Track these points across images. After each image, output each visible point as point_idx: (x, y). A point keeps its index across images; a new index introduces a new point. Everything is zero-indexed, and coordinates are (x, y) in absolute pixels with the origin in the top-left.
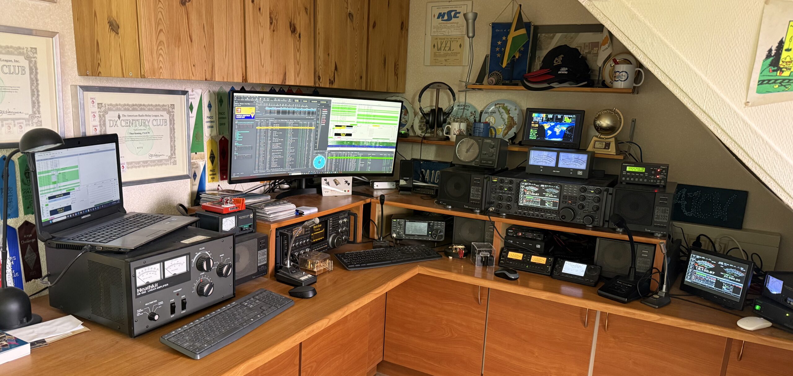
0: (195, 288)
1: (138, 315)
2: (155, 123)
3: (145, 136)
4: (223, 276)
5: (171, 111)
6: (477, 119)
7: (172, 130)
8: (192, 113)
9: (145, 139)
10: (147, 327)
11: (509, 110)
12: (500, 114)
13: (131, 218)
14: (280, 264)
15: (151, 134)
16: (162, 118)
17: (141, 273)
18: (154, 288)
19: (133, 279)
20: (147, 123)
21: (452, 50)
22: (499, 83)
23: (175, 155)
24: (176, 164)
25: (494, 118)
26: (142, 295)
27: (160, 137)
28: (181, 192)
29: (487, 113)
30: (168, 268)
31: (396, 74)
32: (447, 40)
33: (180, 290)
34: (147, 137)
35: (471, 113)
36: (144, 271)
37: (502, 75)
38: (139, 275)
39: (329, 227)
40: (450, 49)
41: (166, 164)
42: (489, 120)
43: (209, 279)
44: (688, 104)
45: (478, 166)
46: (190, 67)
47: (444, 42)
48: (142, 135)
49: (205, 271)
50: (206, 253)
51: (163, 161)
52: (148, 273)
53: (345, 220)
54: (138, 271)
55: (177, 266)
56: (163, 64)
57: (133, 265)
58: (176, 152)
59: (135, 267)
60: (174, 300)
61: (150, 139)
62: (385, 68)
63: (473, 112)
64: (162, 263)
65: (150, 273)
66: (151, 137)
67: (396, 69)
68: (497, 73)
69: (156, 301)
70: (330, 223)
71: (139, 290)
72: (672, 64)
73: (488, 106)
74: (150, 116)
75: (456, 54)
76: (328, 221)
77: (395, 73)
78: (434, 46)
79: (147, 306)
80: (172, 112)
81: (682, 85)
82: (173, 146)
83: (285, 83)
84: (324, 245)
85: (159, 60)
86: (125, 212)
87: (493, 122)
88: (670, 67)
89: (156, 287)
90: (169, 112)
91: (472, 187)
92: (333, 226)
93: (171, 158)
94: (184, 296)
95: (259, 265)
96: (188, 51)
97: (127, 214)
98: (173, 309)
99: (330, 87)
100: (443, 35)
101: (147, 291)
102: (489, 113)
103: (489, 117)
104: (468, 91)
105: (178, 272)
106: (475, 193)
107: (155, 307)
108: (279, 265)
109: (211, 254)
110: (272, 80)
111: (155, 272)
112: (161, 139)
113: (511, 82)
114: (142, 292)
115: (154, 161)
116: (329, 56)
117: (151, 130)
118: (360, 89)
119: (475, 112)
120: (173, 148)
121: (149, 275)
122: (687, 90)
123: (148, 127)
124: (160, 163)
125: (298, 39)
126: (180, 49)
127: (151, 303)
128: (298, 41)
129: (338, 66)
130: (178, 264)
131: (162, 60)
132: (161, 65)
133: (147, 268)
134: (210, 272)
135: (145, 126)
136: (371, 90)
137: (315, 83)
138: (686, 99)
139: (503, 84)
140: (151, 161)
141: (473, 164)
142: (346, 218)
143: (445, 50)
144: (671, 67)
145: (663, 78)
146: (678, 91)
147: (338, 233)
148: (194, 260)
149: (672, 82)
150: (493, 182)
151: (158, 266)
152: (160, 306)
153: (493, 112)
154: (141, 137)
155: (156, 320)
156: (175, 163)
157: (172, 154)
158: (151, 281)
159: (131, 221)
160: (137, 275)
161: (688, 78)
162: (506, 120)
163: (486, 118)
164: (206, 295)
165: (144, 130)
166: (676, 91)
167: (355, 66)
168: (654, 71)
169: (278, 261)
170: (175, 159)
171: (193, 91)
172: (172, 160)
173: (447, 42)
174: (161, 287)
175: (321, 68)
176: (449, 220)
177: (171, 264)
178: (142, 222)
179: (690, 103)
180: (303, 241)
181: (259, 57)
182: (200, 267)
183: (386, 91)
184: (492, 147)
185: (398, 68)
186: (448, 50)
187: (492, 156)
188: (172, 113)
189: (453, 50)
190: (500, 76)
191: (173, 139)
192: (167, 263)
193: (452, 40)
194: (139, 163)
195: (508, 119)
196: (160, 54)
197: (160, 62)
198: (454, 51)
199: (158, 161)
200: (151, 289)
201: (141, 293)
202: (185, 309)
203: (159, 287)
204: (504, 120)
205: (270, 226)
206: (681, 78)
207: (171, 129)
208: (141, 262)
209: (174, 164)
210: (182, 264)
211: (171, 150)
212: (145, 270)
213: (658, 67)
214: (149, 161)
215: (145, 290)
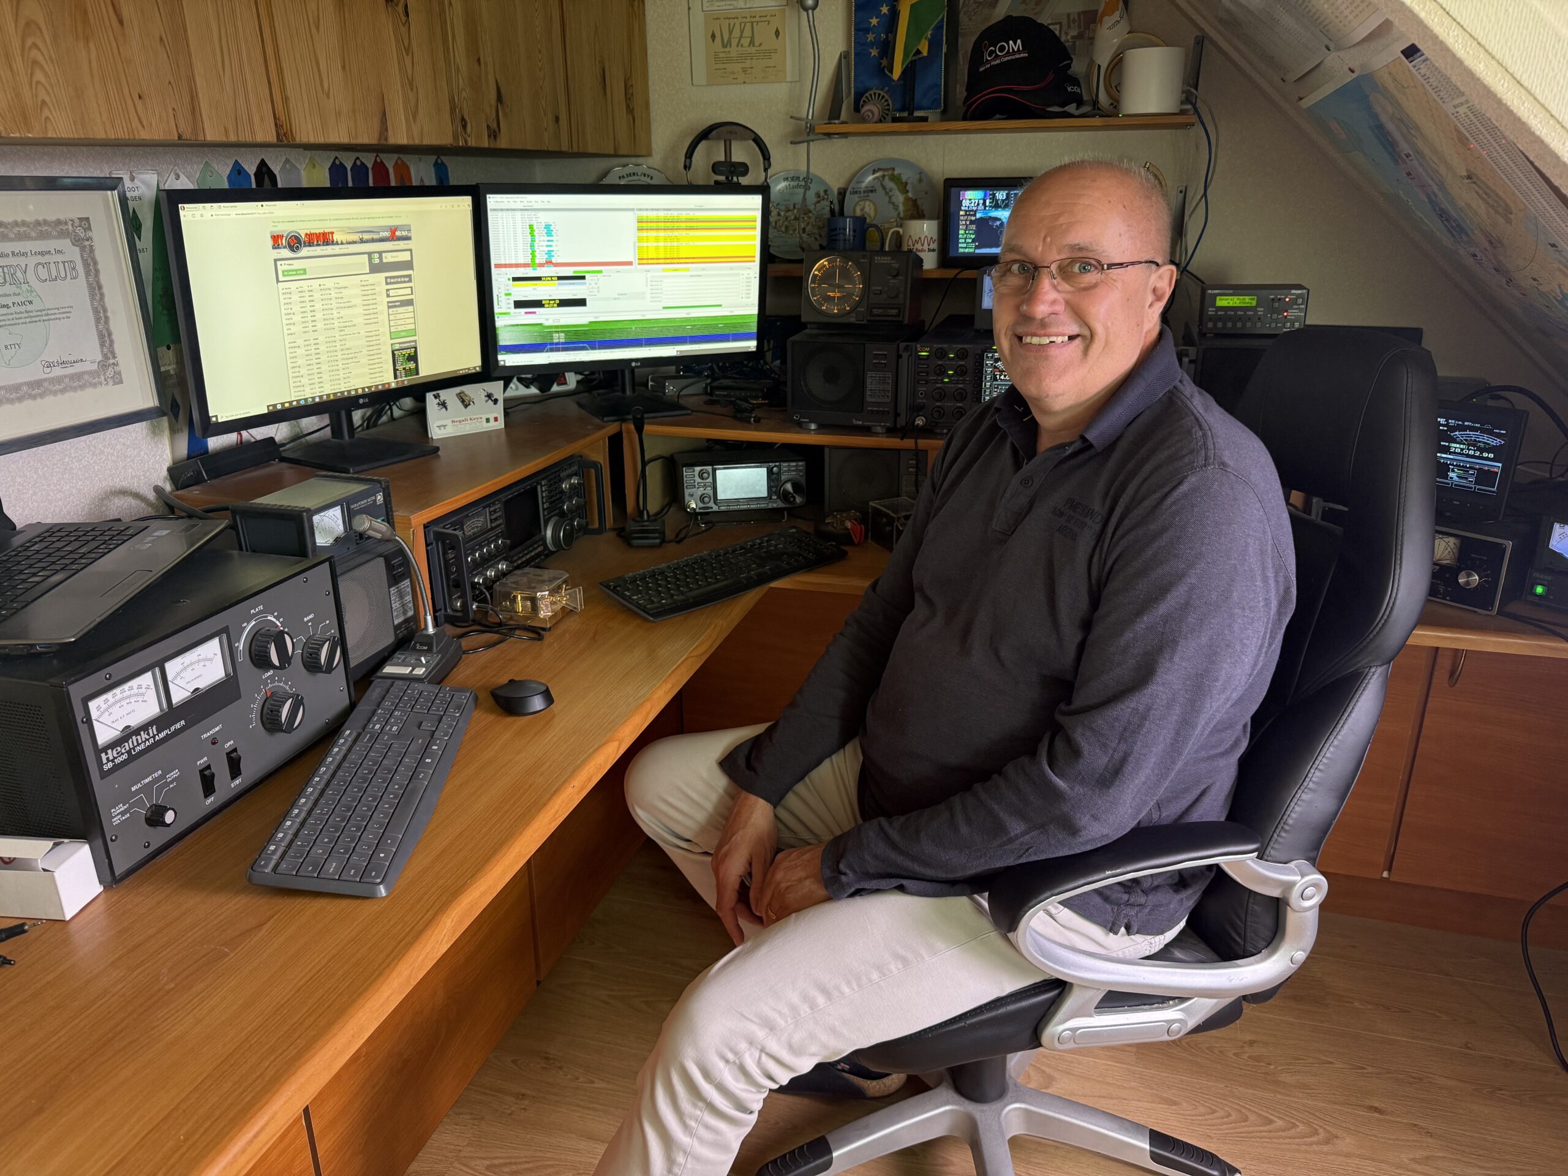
0: (255, 716)
1: (116, 821)
2: (43, 273)
3: (21, 313)
4: (323, 672)
5: (82, 235)
6: (837, 208)
7: (96, 289)
8: (140, 239)
9: (23, 321)
10: (145, 847)
11: (906, 184)
12: (887, 193)
13: (36, 543)
14: (446, 610)
15: (37, 305)
16: (59, 258)
17: (104, 707)
18: (147, 740)
19: (83, 729)
20: (19, 274)
21: (757, 44)
22: (885, 118)
23: (114, 357)
24: (121, 382)
25: (874, 204)
26: (116, 768)
27: (65, 312)
28: (145, 453)
29: (856, 192)
30: (175, 677)
31: (630, 110)
32: (744, 20)
33: (217, 729)
34: (26, 315)
35: (818, 195)
36: (112, 700)
37: (890, 97)
38: (98, 713)
39: (543, 503)
40: (752, 43)
41: (94, 385)
42: (862, 210)
43: (287, 684)
44: (1532, 117)
45: (865, 322)
46: (130, 103)
47: (737, 26)
48: (12, 310)
49: (274, 667)
50: (269, 618)
51: (86, 377)
52: (124, 703)
53: (574, 481)
54: (93, 705)
55: (198, 668)
56: (48, 93)
57: (76, 691)
58: (117, 351)
59: (83, 696)
60: (205, 759)
61: (37, 319)
62: (605, 93)
63: (822, 194)
64: (157, 670)
65: (128, 701)
66: (39, 313)
67: (628, 96)
68: (879, 94)
69: (160, 772)
70: (542, 492)
71: (107, 754)
72: (1496, 14)
73: (857, 175)
74: (24, 254)
75: (768, 54)
76: (539, 487)
77: (628, 106)
78: (713, 36)
79: (138, 791)
80: (88, 240)
81: (1519, 70)
82: (105, 332)
83: (386, 139)
84: (536, 548)
85: (35, 79)
86: (14, 527)
87: (872, 213)
88: (1490, 21)
89: (154, 737)
90: (77, 241)
91: (869, 374)
92: (551, 497)
93: (104, 365)
94: (232, 742)
95: (396, 622)
96: (116, 51)
97: (20, 532)
98: (208, 784)
99: (492, 146)
100: (732, 7)
101: (129, 752)
102: (860, 192)
103: (862, 203)
104: (813, 141)
105: (204, 683)
106: (877, 388)
107: (160, 790)
108: (443, 611)
109: (281, 620)
110: (354, 133)
111: (143, 694)
112: (68, 317)
113: (911, 113)
114: (115, 758)
115: (59, 380)
116: (480, 64)
117: (35, 293)
118: (557, 149)
119: (826, 191)
120: (106, 338)
121: (129, 708)
122: (1533, 81)
123: (25, 287)
124: (77, 382)
125: (404, 18)
126: (92, 45)
127: (147, 781)
128: (404, 26)
129: (503, 91)
130: (199, 661)
131: (43, 80)
132: (42, 95)
133: (117, 691)
134: (289, 669)
135: (15, 282)
136: (581, 151)
137: (456, 137)
138: (1526, 105)
139: (895, 120)
140: (52, 381)
141: (853, 320)
142: (576, 474)
143: (742, 46)
144: (1493, 20)
145: (1471, 52)
146: (1506, 85)
147: (562, 514)
148: (241, 645)
149: (1493, 62)
150: (920, 358)
151: (147, 679)
152: (171, 782)
153: (871, 190)
154: (10, 317)
155: (169, 825)
156: (118, 379)
157: (105, 357)
158: (134, 721)
159: (38, 552)
160: (94, 714)
161: (1536, 47)
162: (901, 208)
163: (856, 207)
164: (290, 728)
165: (15, 294)
166: (1503, 85)
167: (542, 88)
168: (1445, 35)
169: (440, 604)
170: (117, 368)
171: (132, 179)
172: (110, 372)
173: (743, 25)
174: (167, 732)
175: (465, 98)
176: (811, 455)
177: (182, 667)
178: (71, 552)
179: (1536, 116)
180: (489, 545)
181: (315, 68)
182: (260, 660)
183: (612, 152)
184: (895, 274)
185: (632, 94)
186: (749, 46)
187: (896, 297)
188: (87, 243)
189: (760, 45)
190: (886, 100)
191: (101, 315)
192: (171, 667)
193: (755, 20)
194: (17, 388)
195: (904, 204)
196: (35, 62)
197: (40, 87)
198: (761, 48)
199: (72, 377)
200: (138, 745)
201: (113, 761)
202: (240, 774)
203: (162, 735)
204: (896, 208)
205: (410, 520)
206: (1519, 49)
207: (90, 285)
208: (98, 678)
209: (115, 383)
210: (211, 660)
211: (102, 345)
212: (114, 696)
213: (1459, 23)
214: (45, 380)
215: (123, 751)
